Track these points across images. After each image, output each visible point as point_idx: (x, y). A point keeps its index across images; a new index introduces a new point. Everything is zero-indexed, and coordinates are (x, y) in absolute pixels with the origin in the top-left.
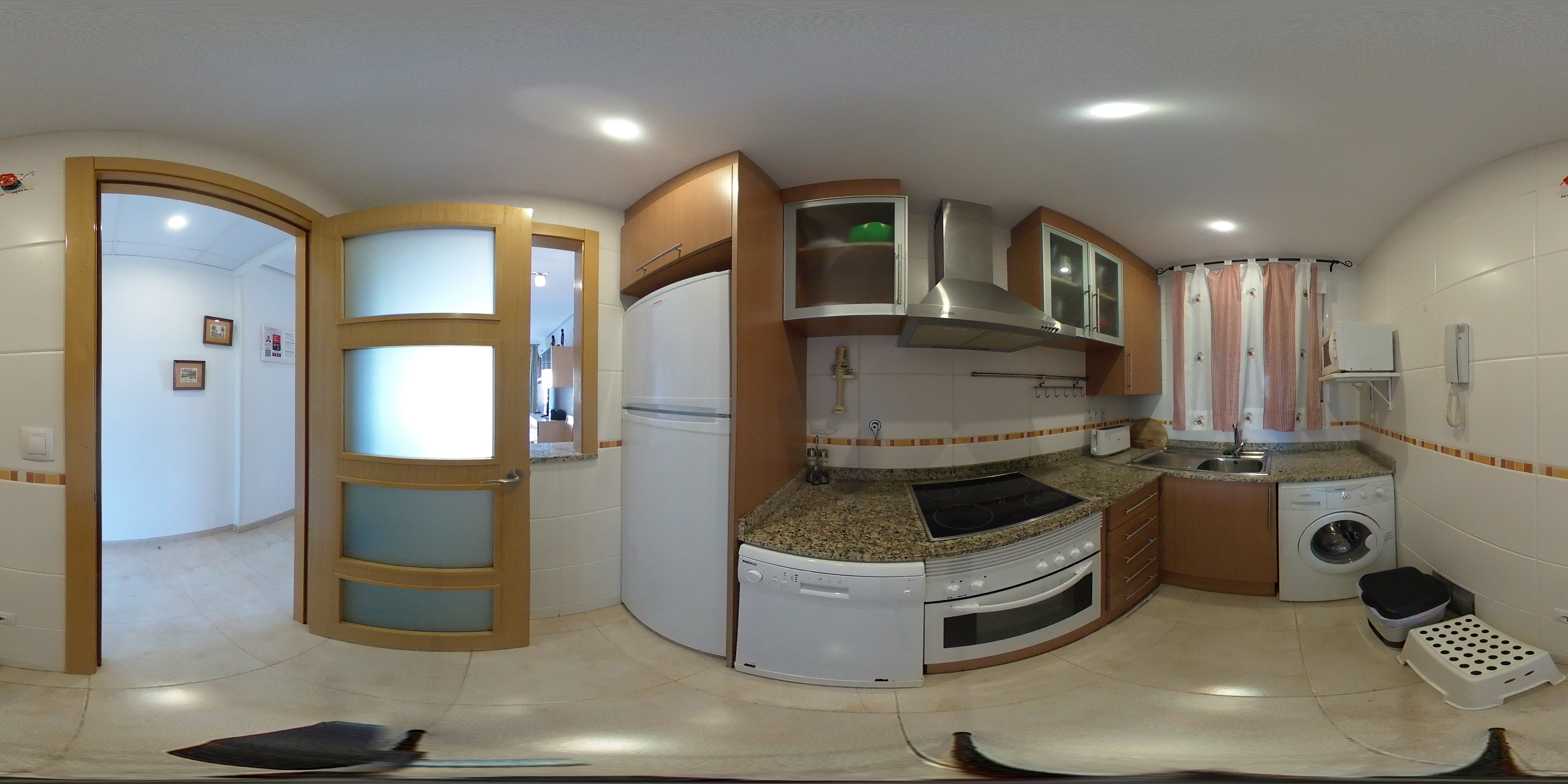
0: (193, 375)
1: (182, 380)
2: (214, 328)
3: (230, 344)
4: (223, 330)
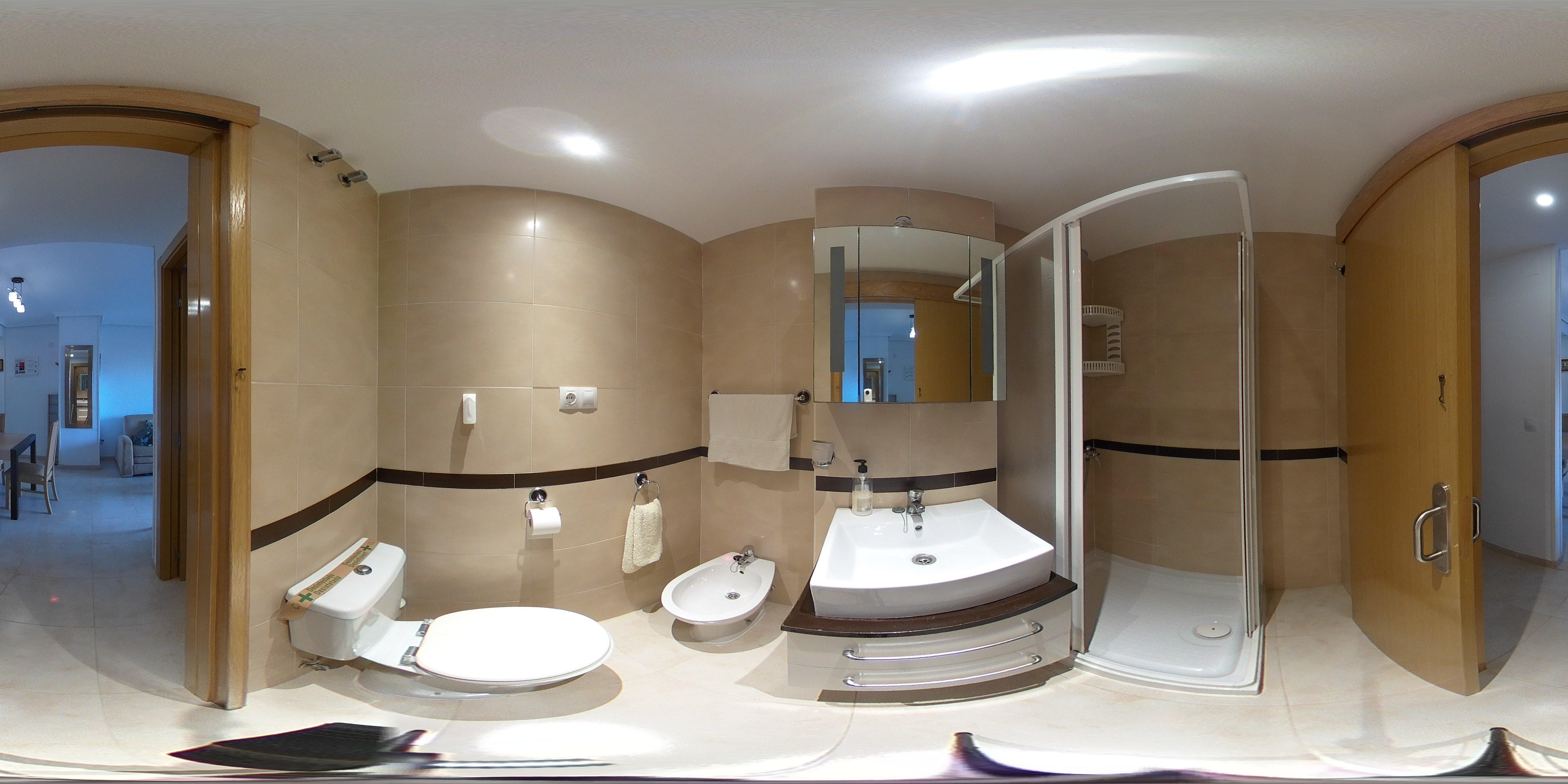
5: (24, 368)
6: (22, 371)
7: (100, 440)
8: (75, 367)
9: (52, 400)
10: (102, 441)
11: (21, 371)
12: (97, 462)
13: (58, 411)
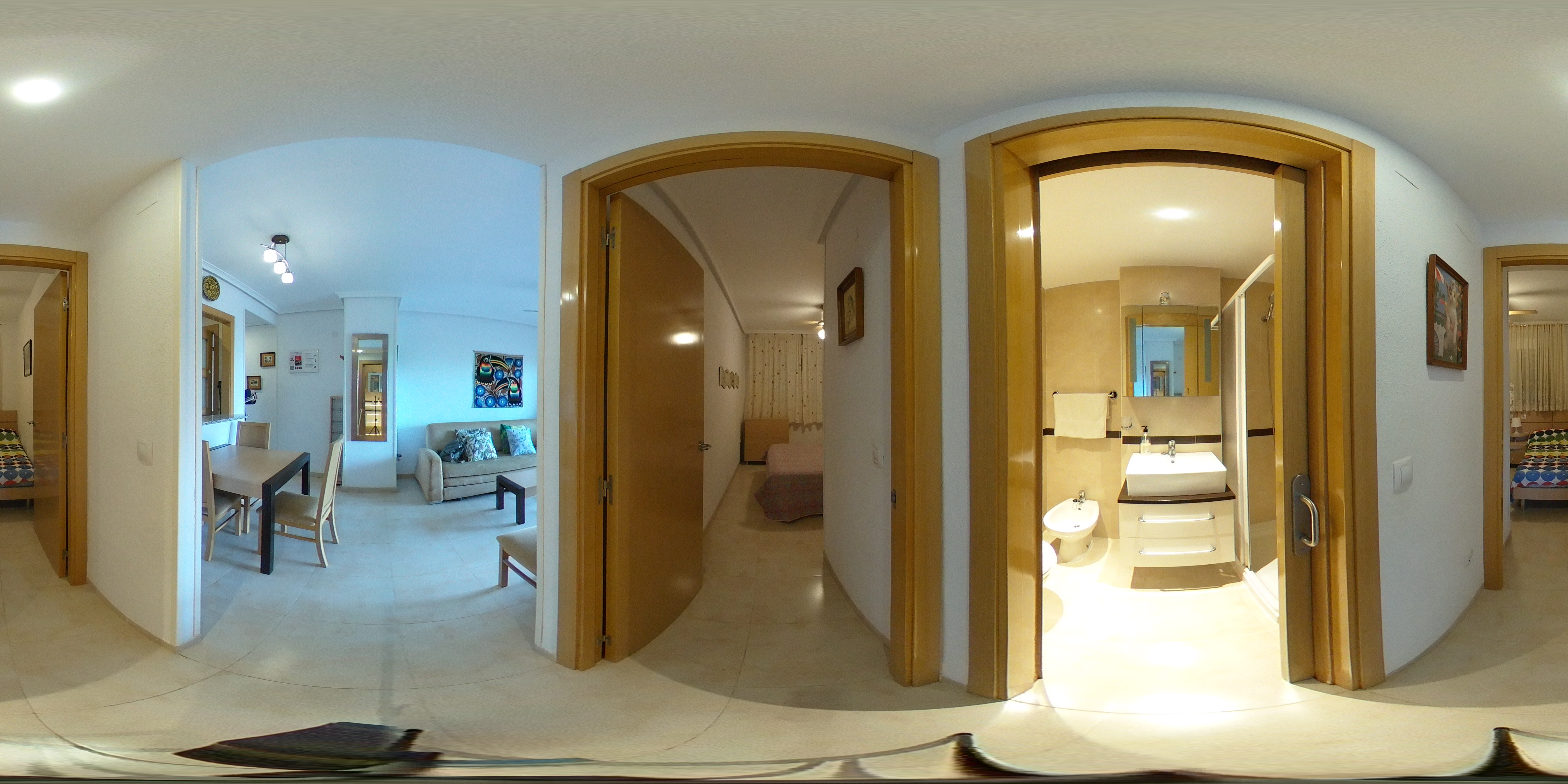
0: (256, 382)
1: (252, 385)
2: (266, 358)
3: (274, 365)
4: (270, 358)
5: (301, 363)
6: (298, 366)
7: (397, 455)
8: (364, 365)
9: (335, 403)
10: (399, 456)
11: (296, 366)
12: (392, 482)
13: (343, 418)
